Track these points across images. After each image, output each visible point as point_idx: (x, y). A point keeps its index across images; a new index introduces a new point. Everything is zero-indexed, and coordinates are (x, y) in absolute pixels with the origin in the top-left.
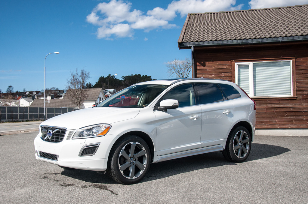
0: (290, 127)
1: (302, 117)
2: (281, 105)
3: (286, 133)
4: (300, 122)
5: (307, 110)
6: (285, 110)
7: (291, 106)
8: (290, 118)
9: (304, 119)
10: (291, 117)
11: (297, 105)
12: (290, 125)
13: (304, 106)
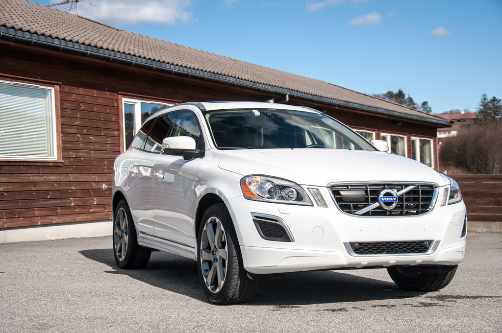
0: (54, 222)
1: (70, 201)
2: (42, 176)
3: (47, 233)
4: (67, 210)
5: (75, 187)
6: (47, 187)
7: (56, 179)
8: (54, 204)
9: (72, 204)
10: (56, 202)
11: (62, 177)
12: (54, 218)
13: (71, 179)
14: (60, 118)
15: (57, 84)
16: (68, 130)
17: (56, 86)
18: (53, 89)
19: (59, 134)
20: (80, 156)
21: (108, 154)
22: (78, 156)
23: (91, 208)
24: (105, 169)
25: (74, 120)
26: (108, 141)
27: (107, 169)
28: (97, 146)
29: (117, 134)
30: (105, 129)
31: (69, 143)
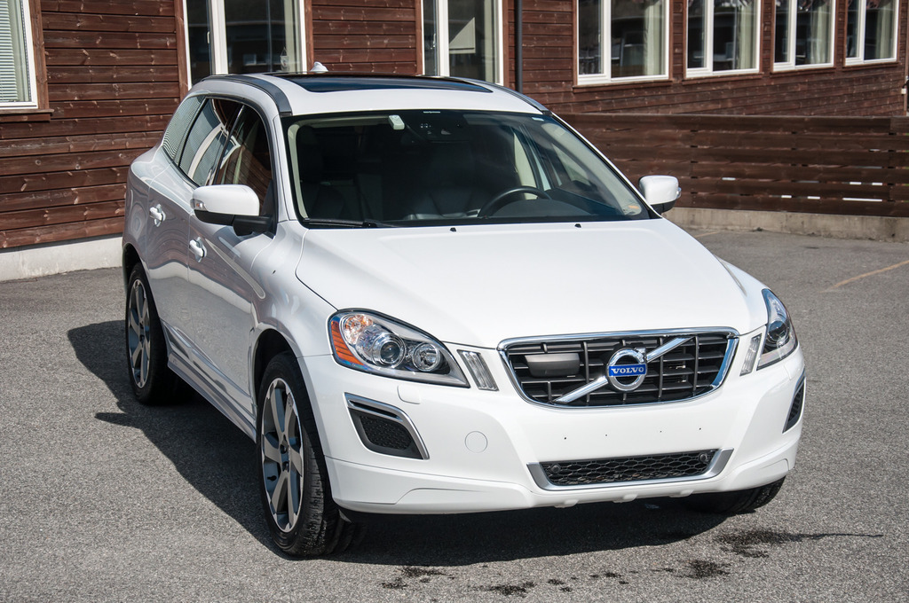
0: (38, 240)
1: (70, 194)
2: (7, 144)
3: (23, 263)
4: (65, 214)
5: (80, 164)
6: (18, 167)
7: (36, 149)
8: (35, 202)
9: (76, 201)
10: (39, 198)
11: (51, 145)
12: (38, 232)
13: (71, 147)
14: (39, 16)
16: (60, 41)
19: (41, 51)
20: (90, 96)
21: (151, 88)
22: (84, 96)
23: (118, 207)
24: (147, 122)
25: (72, 17)
26: (152, 60)
27: (152, 120)
28: (125, 73)
29: (171, 44)
30: (144, 34)
31: (64, 71)
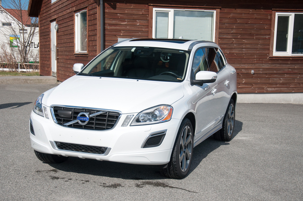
14: (218, 29)
15: (218, 8)
16: (225, 36)
17: (217, 10)
18: (215, 12)
19: (217, 39)
20: (233, 52)
21: (259, 51)
22: (231, 52)
23: (240, 85)
24: (255, 61)
25: (230, 30)
26: (260, 42)
27: (257, 60)
28: (248, 46)
29: (268, 38)
30: (257, 35)
31: (225, 45)
